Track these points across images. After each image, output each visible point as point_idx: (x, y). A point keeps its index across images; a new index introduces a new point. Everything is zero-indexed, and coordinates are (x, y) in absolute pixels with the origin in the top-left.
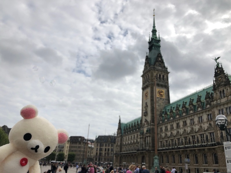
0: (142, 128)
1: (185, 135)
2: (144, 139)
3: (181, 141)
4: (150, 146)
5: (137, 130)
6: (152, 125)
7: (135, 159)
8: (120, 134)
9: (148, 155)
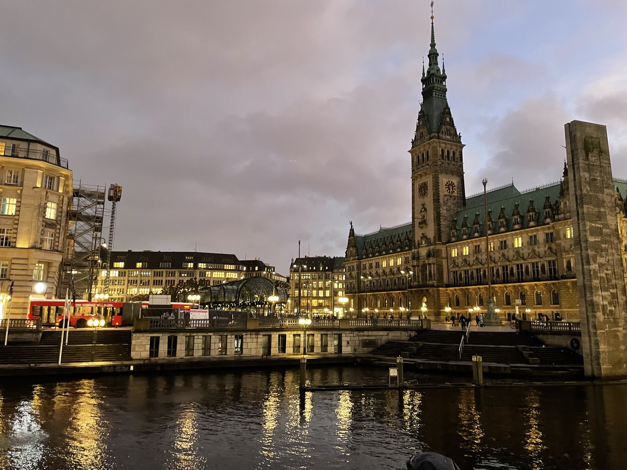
0: (416, 248)
4: (435, 280)
5: (399, 250)
6: (438, 244)
8: (355, 256)
9: (432, 295)
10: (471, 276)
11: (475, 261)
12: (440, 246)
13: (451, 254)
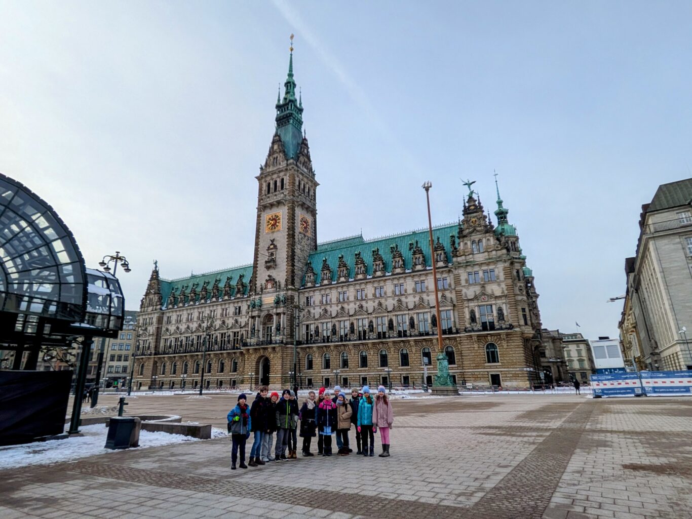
0: (257, 294)
2: (263, 319)
8: (157, 305)
9: (279, 355)
11: (339, 311)
12: (293, 292)
13: (304, 303)
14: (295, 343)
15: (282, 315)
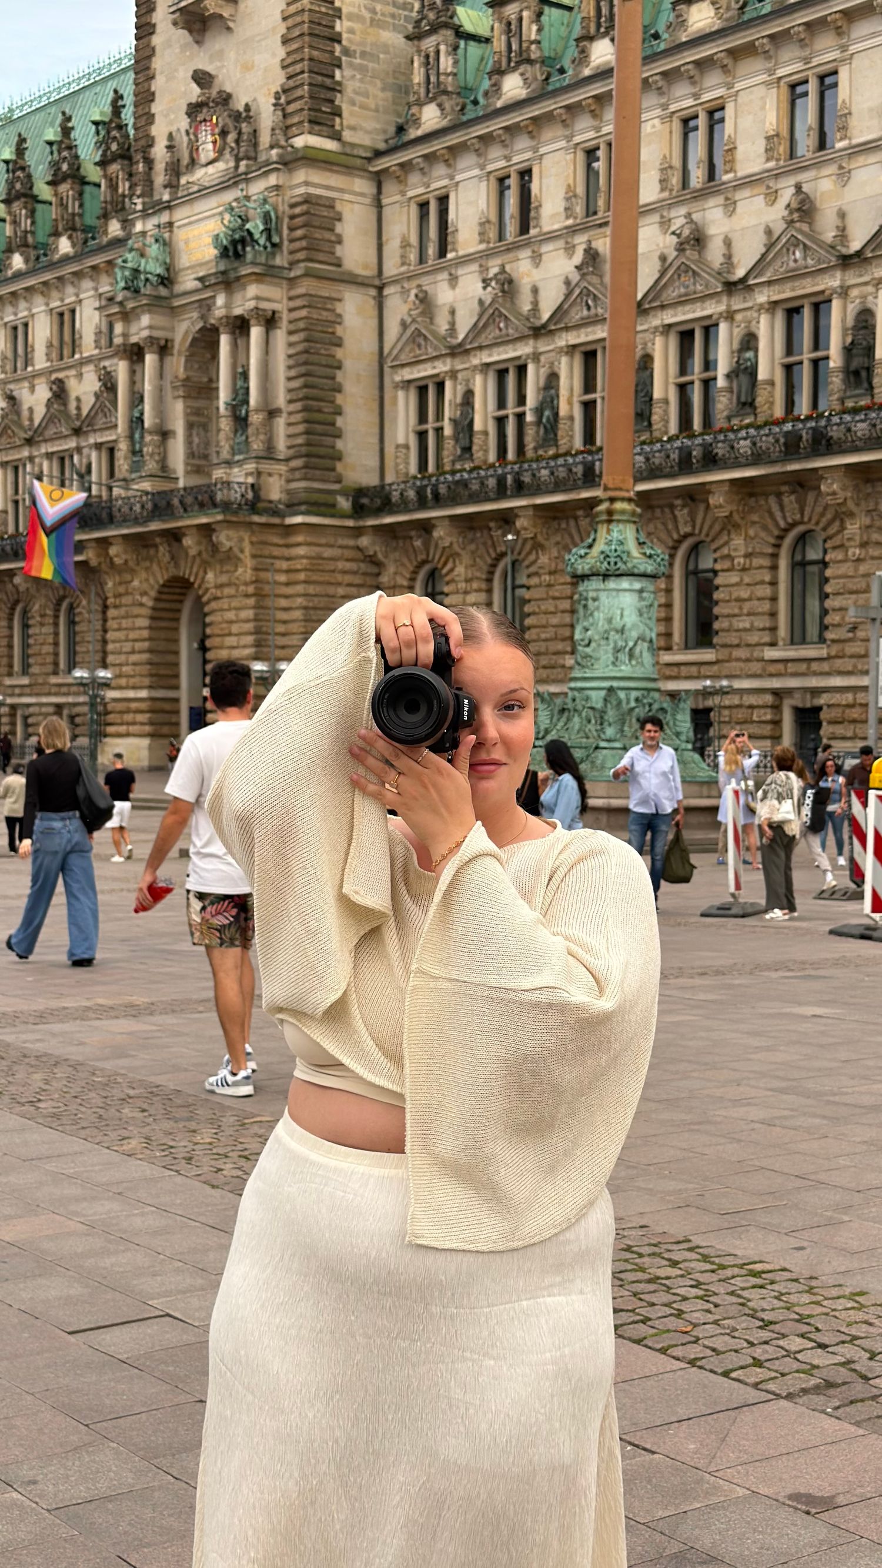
0: (154, 208)
1: (795, 276)
2: (177, 365)
3: (723, 367)
4: (269, 454)
5: (64, 246)
6: (311, 159)
7: (41, 632)
9: (245, 572)
10: (539, 411)
11: (575, 277)
12: (317, 177)
13: (405, 245)
14: (344, 504)
15: (256, 332)
